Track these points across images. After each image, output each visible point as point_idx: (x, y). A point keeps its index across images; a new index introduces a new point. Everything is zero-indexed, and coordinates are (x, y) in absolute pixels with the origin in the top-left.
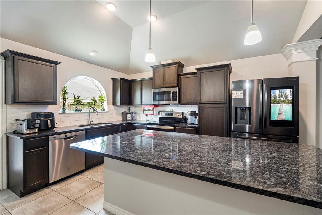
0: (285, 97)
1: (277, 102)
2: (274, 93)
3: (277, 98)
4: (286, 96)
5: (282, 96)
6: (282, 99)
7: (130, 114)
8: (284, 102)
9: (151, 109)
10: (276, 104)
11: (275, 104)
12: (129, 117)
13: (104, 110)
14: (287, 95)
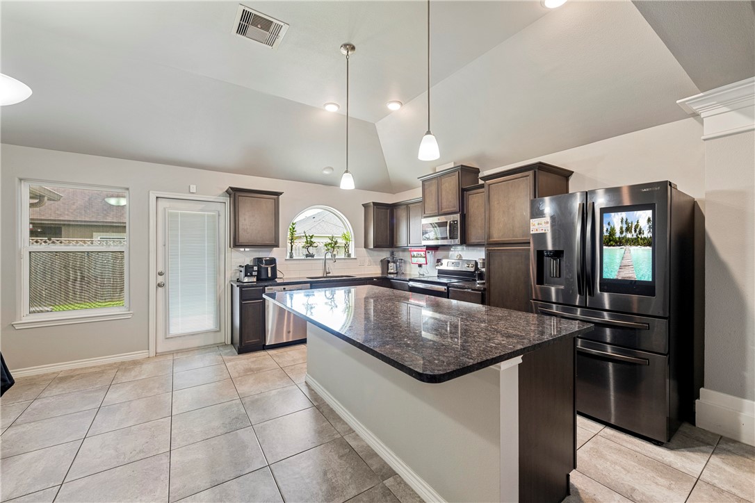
0: (635, 231)
1: (616, 243)
2: (609, 224)
3: (618, 235)
4: (638, 230)
5: (628, 229)
6: (629, 236)
7: (394, 262)
8: (635, 242)
9: (422, 253)
10: (614, 246)
11: (612, 247)
12: (392, 268)
13: (349, 255)
14: (640, 229)
